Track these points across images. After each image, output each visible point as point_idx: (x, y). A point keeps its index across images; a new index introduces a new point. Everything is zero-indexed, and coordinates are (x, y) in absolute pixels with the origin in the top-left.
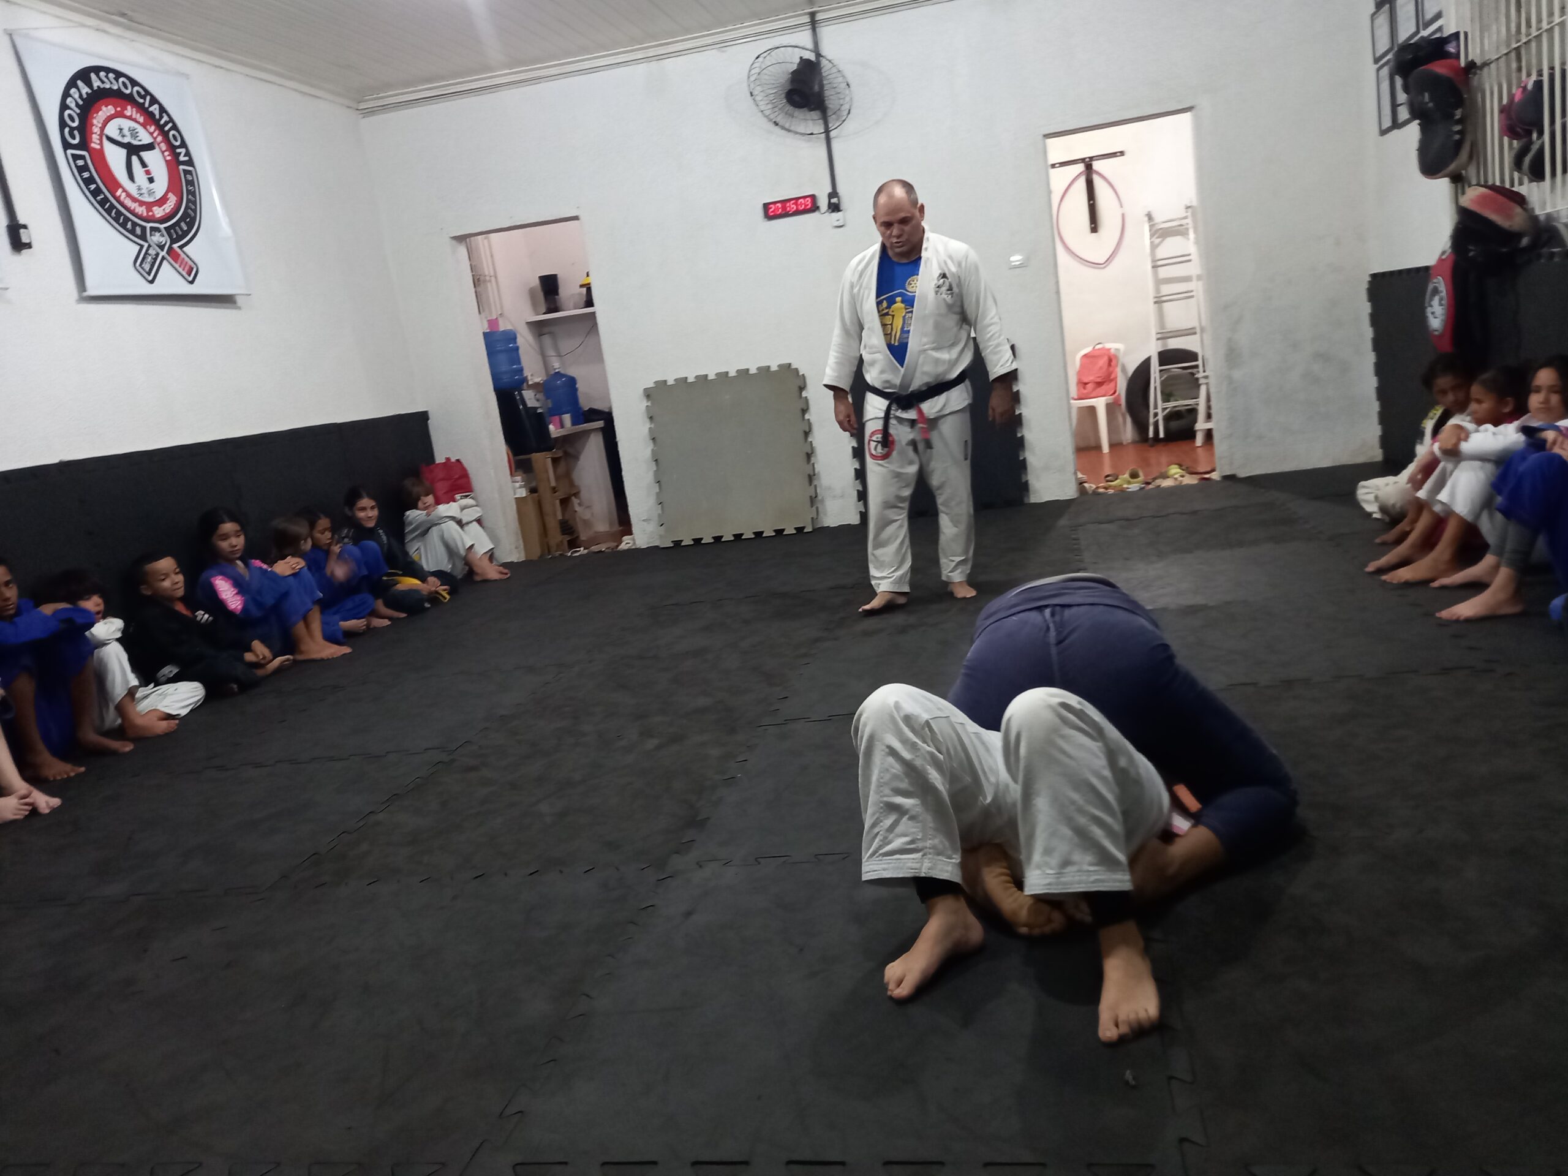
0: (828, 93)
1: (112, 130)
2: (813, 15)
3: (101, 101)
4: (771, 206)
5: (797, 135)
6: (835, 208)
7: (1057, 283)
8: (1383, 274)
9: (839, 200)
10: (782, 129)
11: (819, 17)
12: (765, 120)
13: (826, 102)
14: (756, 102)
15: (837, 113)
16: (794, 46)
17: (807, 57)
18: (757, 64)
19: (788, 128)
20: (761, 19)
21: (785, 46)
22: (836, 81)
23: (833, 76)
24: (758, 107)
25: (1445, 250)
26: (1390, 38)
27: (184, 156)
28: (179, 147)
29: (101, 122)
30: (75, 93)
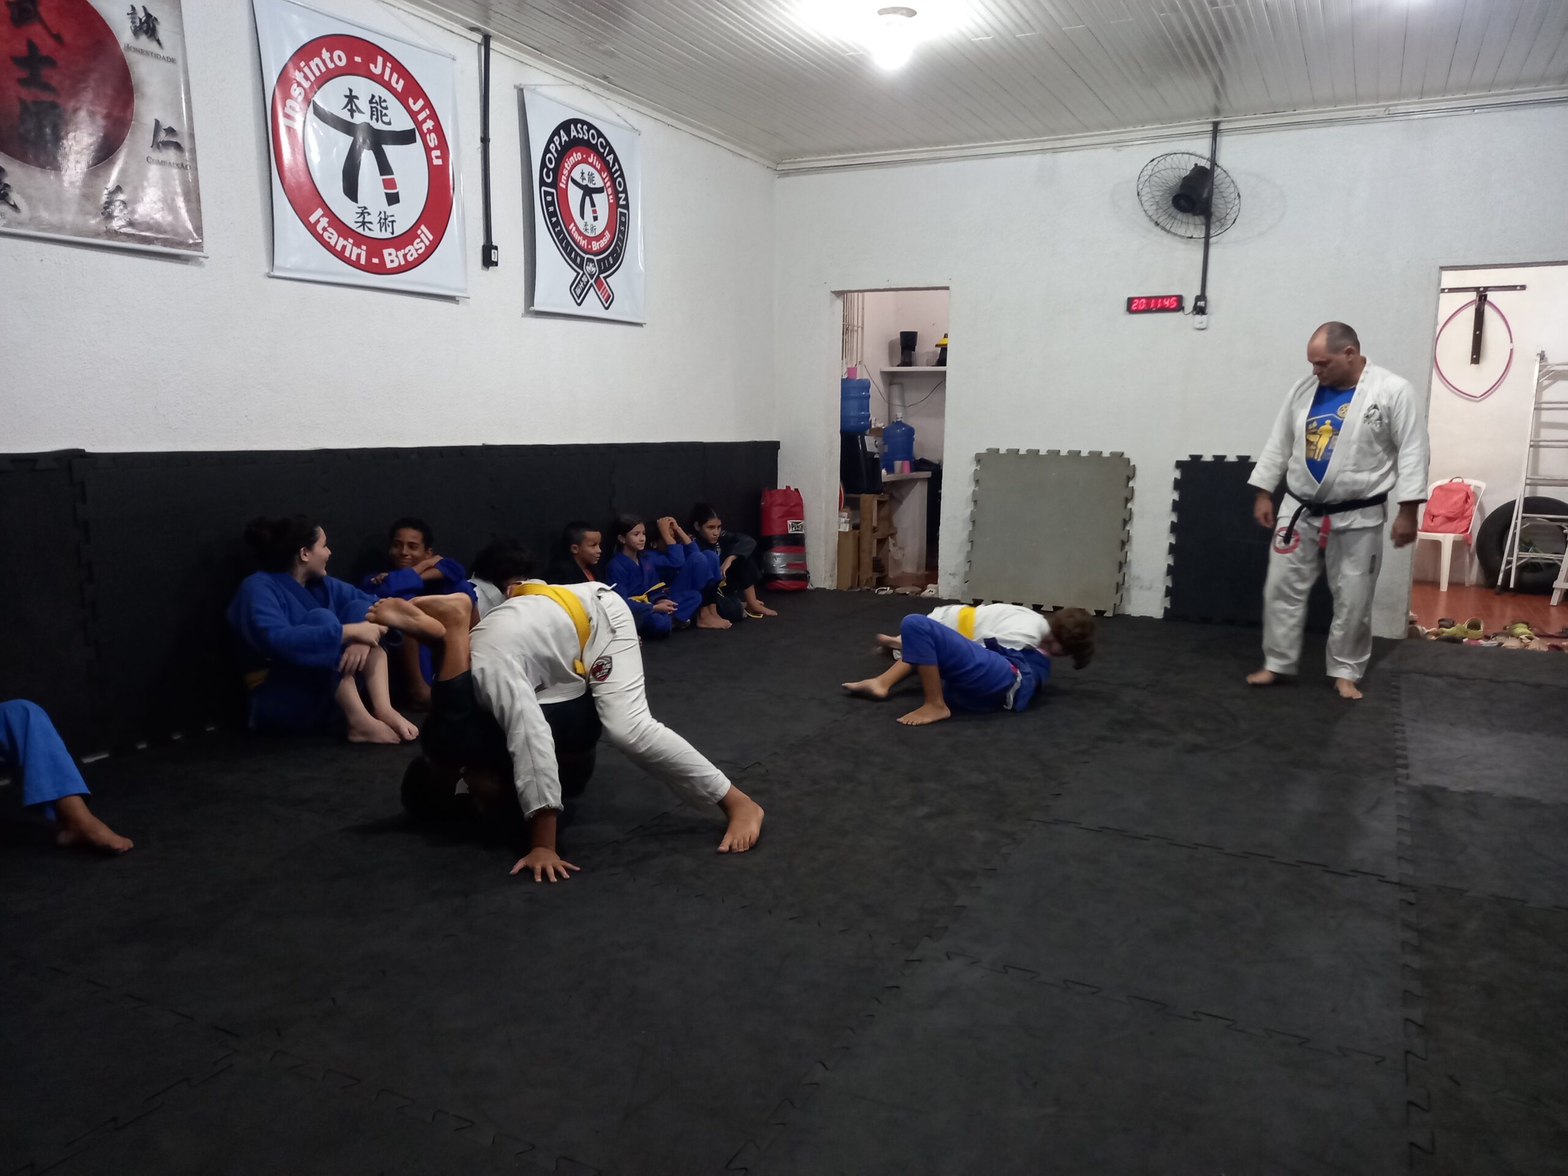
0: (1217, 200)
1: (576, 173)
2: (1216, 125)
3: (573, 149)
4: (1136, 300)
5: (1177, 238)
6: (1200, 311)
9: (1206, 304)
10: (1162, 230)
11: (1222, 127)
12: (1148, 219)
13: (1213, 210)
14: (1141, 201)
15: (1222, 221)
16: (1191, 152)
17: (1203, 165)
18: (1150, 167)
19: (1168, 229)
20: (1162, 124)
21: (1182, 151)
22: (1227, 191)
23: (1225, 186)
24: (1142, 205)
27: (624, 200)
28: (622, 192)
29: (570, 166)
30: (557, 140)
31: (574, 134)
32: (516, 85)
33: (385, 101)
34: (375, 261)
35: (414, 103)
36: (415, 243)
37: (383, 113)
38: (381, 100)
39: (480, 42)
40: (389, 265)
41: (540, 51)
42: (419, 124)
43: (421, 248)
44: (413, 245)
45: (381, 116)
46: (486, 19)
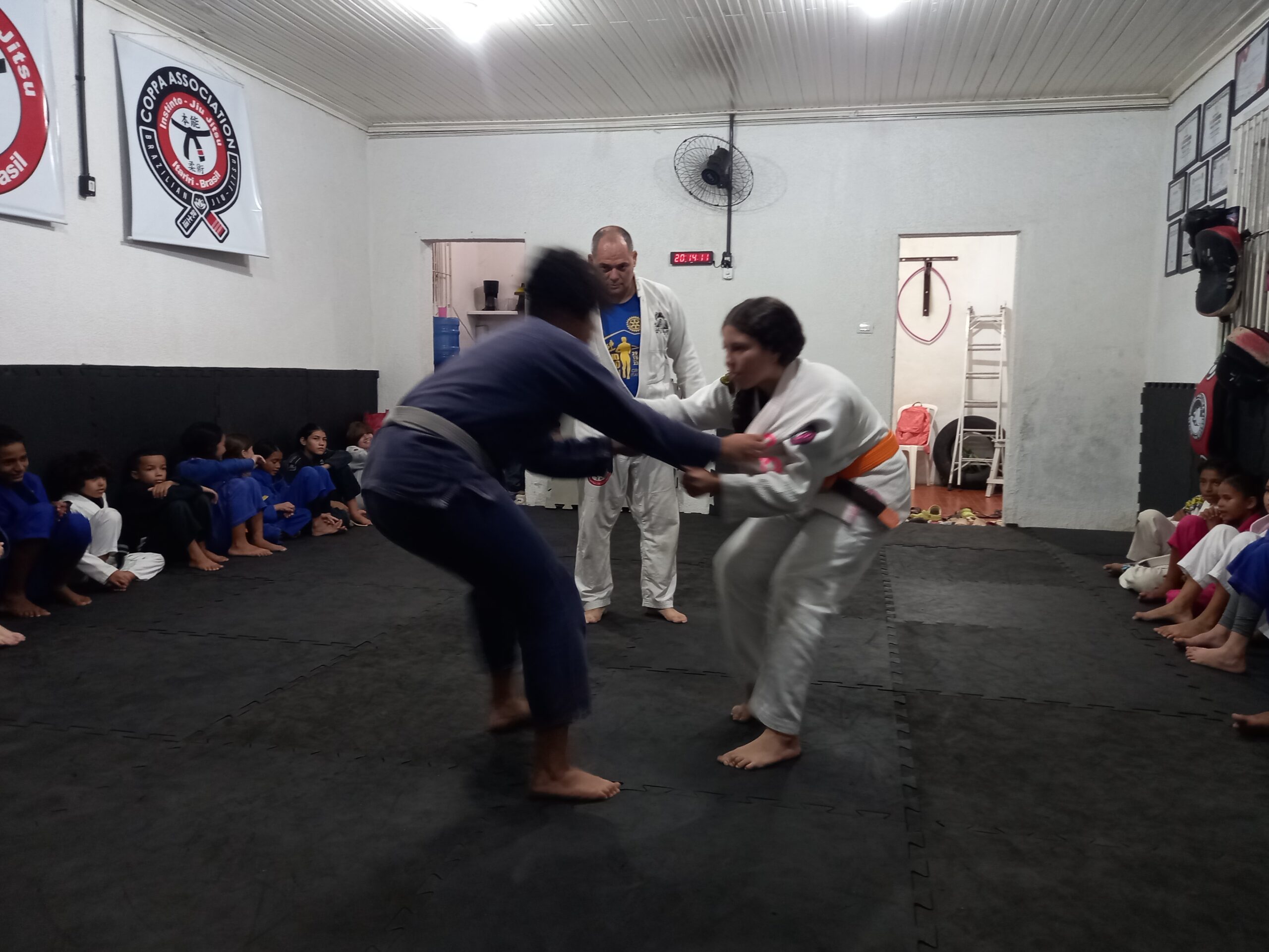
0: (735, 176)
1: (178, 116)
2: (732, 116)
3: (173, 94)
4: (677, 255)
5: (706, 205)
6: (727, 264)
7: (894, 349)
8: (1157, 384)
9: (731, 259)
10: (695, 198)
11: (737, 118)
12: (683, 189)
13: (733, 183)
14: (677, 174)
15: (740, 192)
16: (714, 136)
17: (723, 147)
18: (683, 147)
19: (699, 198)
20: (692, 113)
21: (708, 135)
22: (743, 168)
23: (741, 164)
24: (679, 177)
25: (1210, 373)
26: (1182, 203)
27: (233, 145)
28: (229, 137)
29: (171, 109)
30: (155, 84)
31: (172, 80)
32: (110, 31)
36: (8, 168)
41: (135, 1)
42: (9, 56)
43: (14, 174)
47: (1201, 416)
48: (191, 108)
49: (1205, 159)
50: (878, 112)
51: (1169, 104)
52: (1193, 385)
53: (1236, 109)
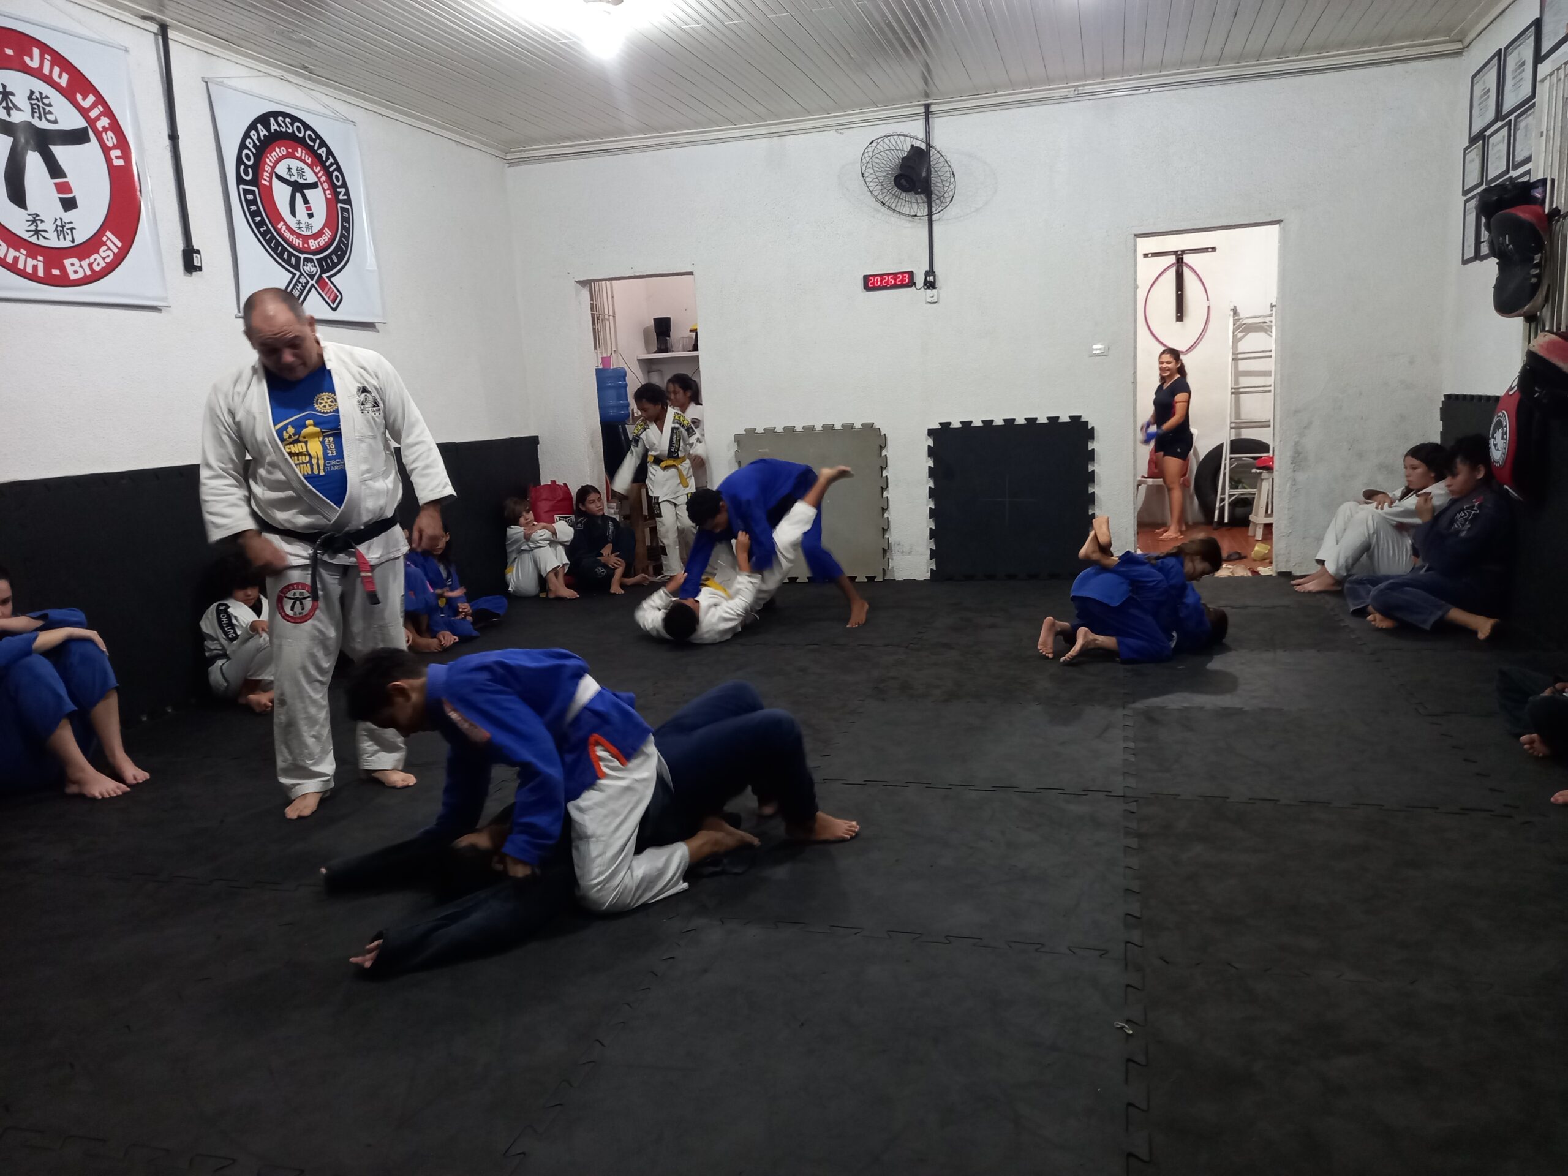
0: (935, 179)
1: (281, 169)
2: (927, 106)
3: (275, 143)
4: (870, 278)
5: (901, 216)
6: (930, 285)
7: (1135, 373)
8: (1457, 397)
9: (934, 278)
10: (888, 209)
11: (933, 108)
12: (875, 200)
13: (932, 188)
14: (865, 182)
15: (941, 199)
16: (906, 133)
17: (918, 146)
18: (869, 149)
19: (893, 208)
20: (878, 107)
21: (898, 133)
22: (942, 169)
23: (941, 165)
24: (868, 187)
25: (1513, 386)
26: (1480, 176)
27: (344, 195)
28: (340, 187)
29: (273, 161)
30: (254, 135)
31: (274, 127)
32: (202, 78)
33: (47, 97)
34: (56, 272)
35: (84, 99)
36: (101, 251)
37: (47, 111)
38: (42, 97)
39: (156, 31)
40: (73, 276)
41: (227, 41)
42: (92, 122)
43: (108, 256)
44: (98, 254)
45: (45, 114)
46: (161, 7)
47: (1503, 438)
48: (296, 156)
49: (1507, 117)
50: (1103, 88)
51: (1464, 48)
52: (1497, 398)
53: (1543, 54)
